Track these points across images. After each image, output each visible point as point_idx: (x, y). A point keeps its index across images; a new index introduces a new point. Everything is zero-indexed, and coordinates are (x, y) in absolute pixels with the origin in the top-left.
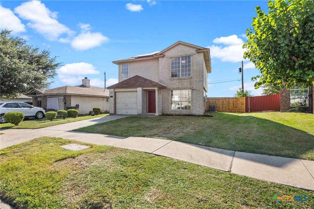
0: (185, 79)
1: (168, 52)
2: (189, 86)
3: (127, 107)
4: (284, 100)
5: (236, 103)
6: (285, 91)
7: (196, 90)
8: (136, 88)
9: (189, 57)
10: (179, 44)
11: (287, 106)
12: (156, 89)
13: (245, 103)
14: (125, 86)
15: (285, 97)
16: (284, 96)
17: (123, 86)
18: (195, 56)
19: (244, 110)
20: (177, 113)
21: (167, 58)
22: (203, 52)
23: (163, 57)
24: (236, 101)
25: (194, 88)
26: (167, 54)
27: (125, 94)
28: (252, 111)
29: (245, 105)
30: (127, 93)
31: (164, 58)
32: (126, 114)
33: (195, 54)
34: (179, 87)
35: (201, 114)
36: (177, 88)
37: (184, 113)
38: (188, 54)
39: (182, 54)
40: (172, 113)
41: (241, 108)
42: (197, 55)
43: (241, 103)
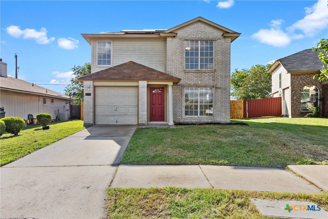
0: (206, 73)
1: (181, 30)
2: (211, 83)
3: (116, 113)
4: (295, 104)
5: (233, 107)
6: (296, 94)
7: (221, 88)
8: (137, 81)
9: (211, 41)
10: (200, 21)
11: (298, 110)
12: (170, 84)
13: (243, 107)
14: (116, 77)
15: (296, 101)
16: (295, 99)
17: (113, 77)
18: (220, 41)
19: (242, 116)
20: (195, 121)
21: (180, 39)
22: (231, 36)
23: (174, 37)
24: (233, 104)
25: (219, 86)
26: (180, 33)
27: (113, 90)
28: (250, 117)
29: (243, 110)
30: (117, 88)
31: (174, 39)
32: (115, 123)
33: (220, 39)
34: (197, 83)
35: (228, 121)
36: (195, 85)
37: (205, 120)
38: (211, 36)
39: (202, 37)
40: (187, 120)
41: (239, 114)
42: (223, 41)
43: (239, 107)
